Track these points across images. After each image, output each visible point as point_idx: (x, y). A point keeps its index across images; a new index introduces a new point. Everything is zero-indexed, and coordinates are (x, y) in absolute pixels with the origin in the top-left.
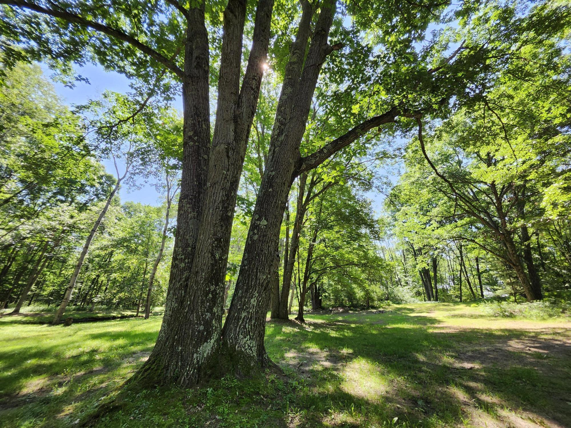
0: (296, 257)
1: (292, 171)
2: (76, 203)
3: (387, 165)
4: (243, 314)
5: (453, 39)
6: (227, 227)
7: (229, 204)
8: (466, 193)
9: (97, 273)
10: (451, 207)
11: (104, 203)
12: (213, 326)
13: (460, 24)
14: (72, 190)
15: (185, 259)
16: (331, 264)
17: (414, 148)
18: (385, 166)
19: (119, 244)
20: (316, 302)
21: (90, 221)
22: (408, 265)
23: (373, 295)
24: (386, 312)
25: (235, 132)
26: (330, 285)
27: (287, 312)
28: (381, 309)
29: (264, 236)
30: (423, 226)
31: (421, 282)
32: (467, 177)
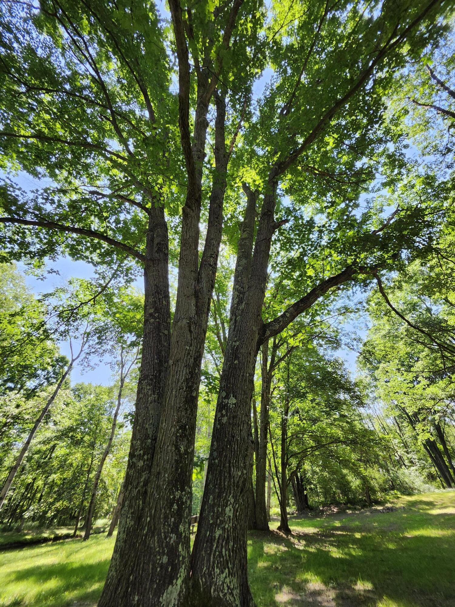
0: (268, 436)
1: (257, 339)
2: (25, 390)
3: (352, 319)
4: (218, 533)
5: (386, 204)
6: (192, 410)
7: (193, 383)
8: (448, 342)
9: (34, 475)
10: (436, 359)
11: (55, 387)
12: (179, 556)
13: (388, 192)
14: (23, 375)
15: (144, 454)
16: (312, 443)
17: (376, 301)
18: (349, 320)
19: (63, 435)
20: (300, 498)
21: (36, 410)
22: (406, 436)
23: (373, 483)
24: (396, 509)
25: (197, 306)
26: (314, 472)
27: (266, 518)
28: (389, 505)
29: (234, 417)
30: (411, 385)
31: (430, 460)
32: (443, 325)
